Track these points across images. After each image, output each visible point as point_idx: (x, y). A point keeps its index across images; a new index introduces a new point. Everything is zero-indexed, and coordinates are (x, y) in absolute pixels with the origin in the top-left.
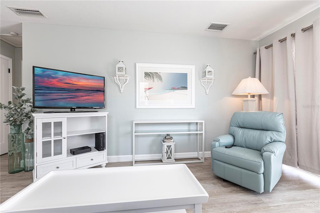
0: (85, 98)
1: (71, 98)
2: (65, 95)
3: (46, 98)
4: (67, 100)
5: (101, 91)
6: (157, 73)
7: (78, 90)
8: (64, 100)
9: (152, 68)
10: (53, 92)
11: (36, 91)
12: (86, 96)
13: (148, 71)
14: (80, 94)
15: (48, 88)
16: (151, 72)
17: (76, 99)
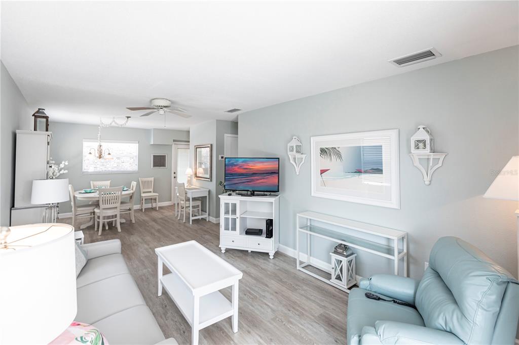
0: (260, 181)
1: (248, 182)
2: (244, 180)
3: (231, 182)
4: (245, 184)
5: (276, 172)
6: (335, 148)
7: (254, 174)
8: (243, 184)
9: (328, 141)
10: (235, 177)
11: (226, 178)
12: (261, 179)
13: (324, 147)
14: (256, 177)
15: (232, 174)
16: (327, 147)
17: (252, 183)
